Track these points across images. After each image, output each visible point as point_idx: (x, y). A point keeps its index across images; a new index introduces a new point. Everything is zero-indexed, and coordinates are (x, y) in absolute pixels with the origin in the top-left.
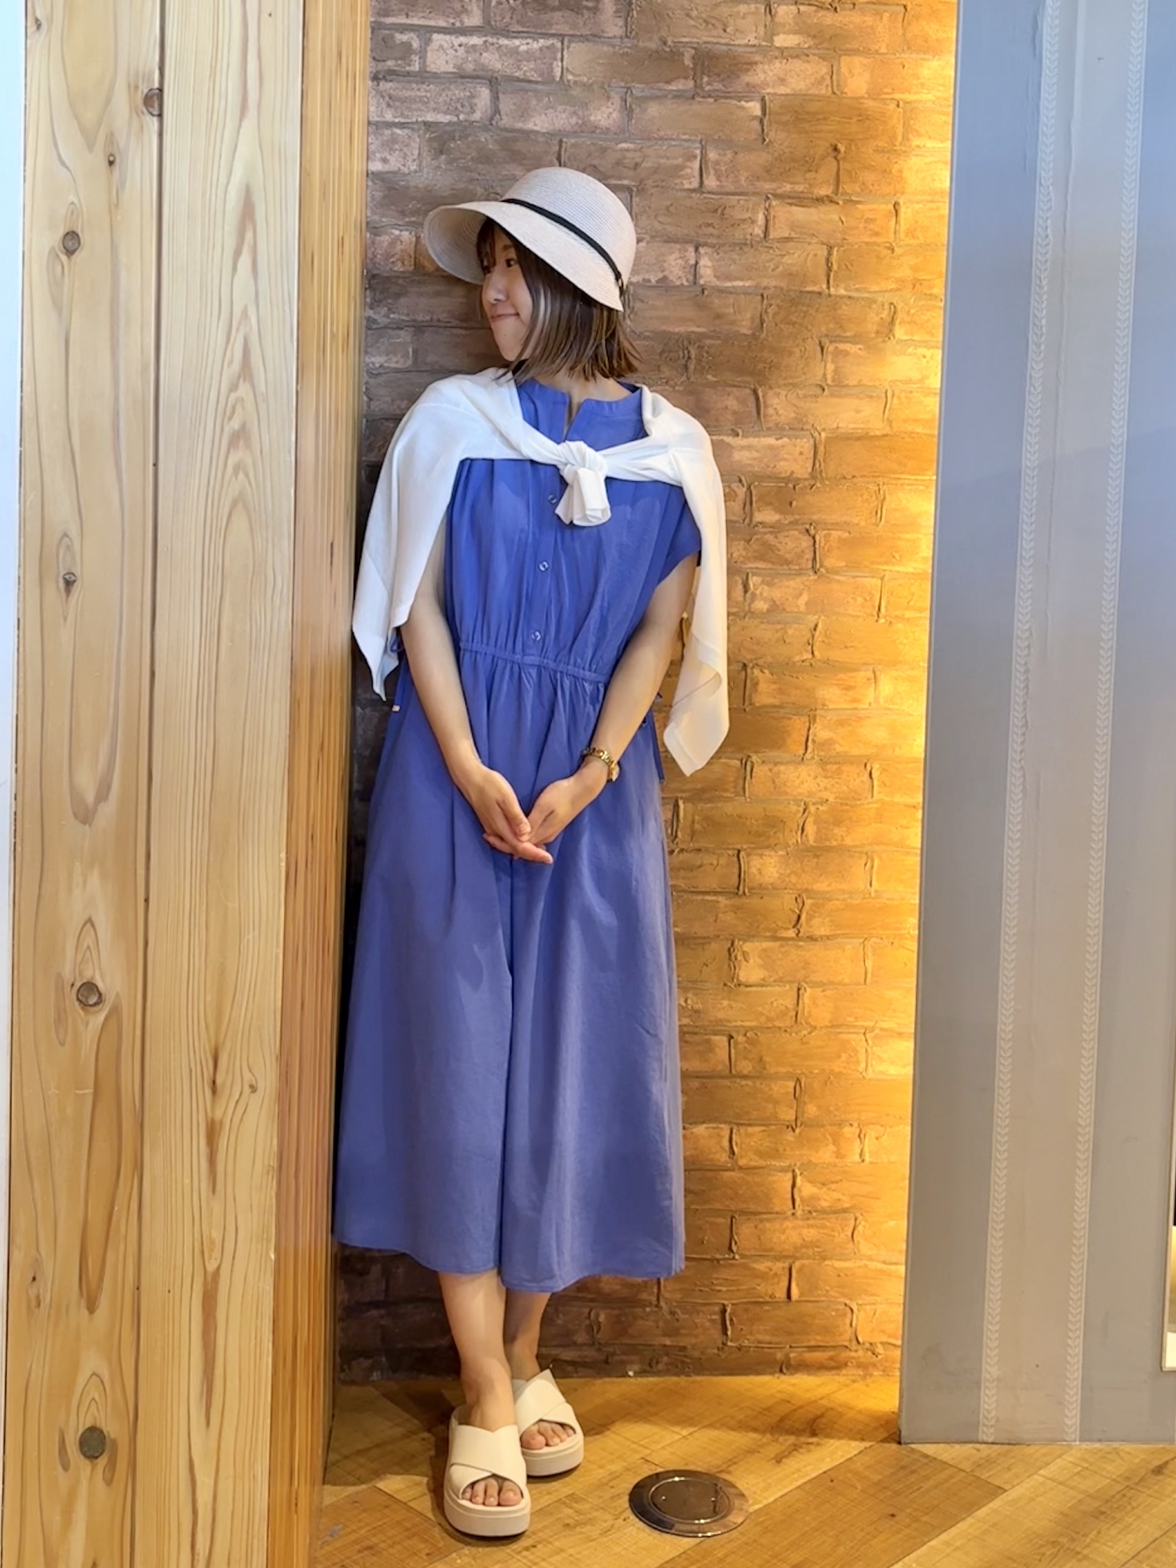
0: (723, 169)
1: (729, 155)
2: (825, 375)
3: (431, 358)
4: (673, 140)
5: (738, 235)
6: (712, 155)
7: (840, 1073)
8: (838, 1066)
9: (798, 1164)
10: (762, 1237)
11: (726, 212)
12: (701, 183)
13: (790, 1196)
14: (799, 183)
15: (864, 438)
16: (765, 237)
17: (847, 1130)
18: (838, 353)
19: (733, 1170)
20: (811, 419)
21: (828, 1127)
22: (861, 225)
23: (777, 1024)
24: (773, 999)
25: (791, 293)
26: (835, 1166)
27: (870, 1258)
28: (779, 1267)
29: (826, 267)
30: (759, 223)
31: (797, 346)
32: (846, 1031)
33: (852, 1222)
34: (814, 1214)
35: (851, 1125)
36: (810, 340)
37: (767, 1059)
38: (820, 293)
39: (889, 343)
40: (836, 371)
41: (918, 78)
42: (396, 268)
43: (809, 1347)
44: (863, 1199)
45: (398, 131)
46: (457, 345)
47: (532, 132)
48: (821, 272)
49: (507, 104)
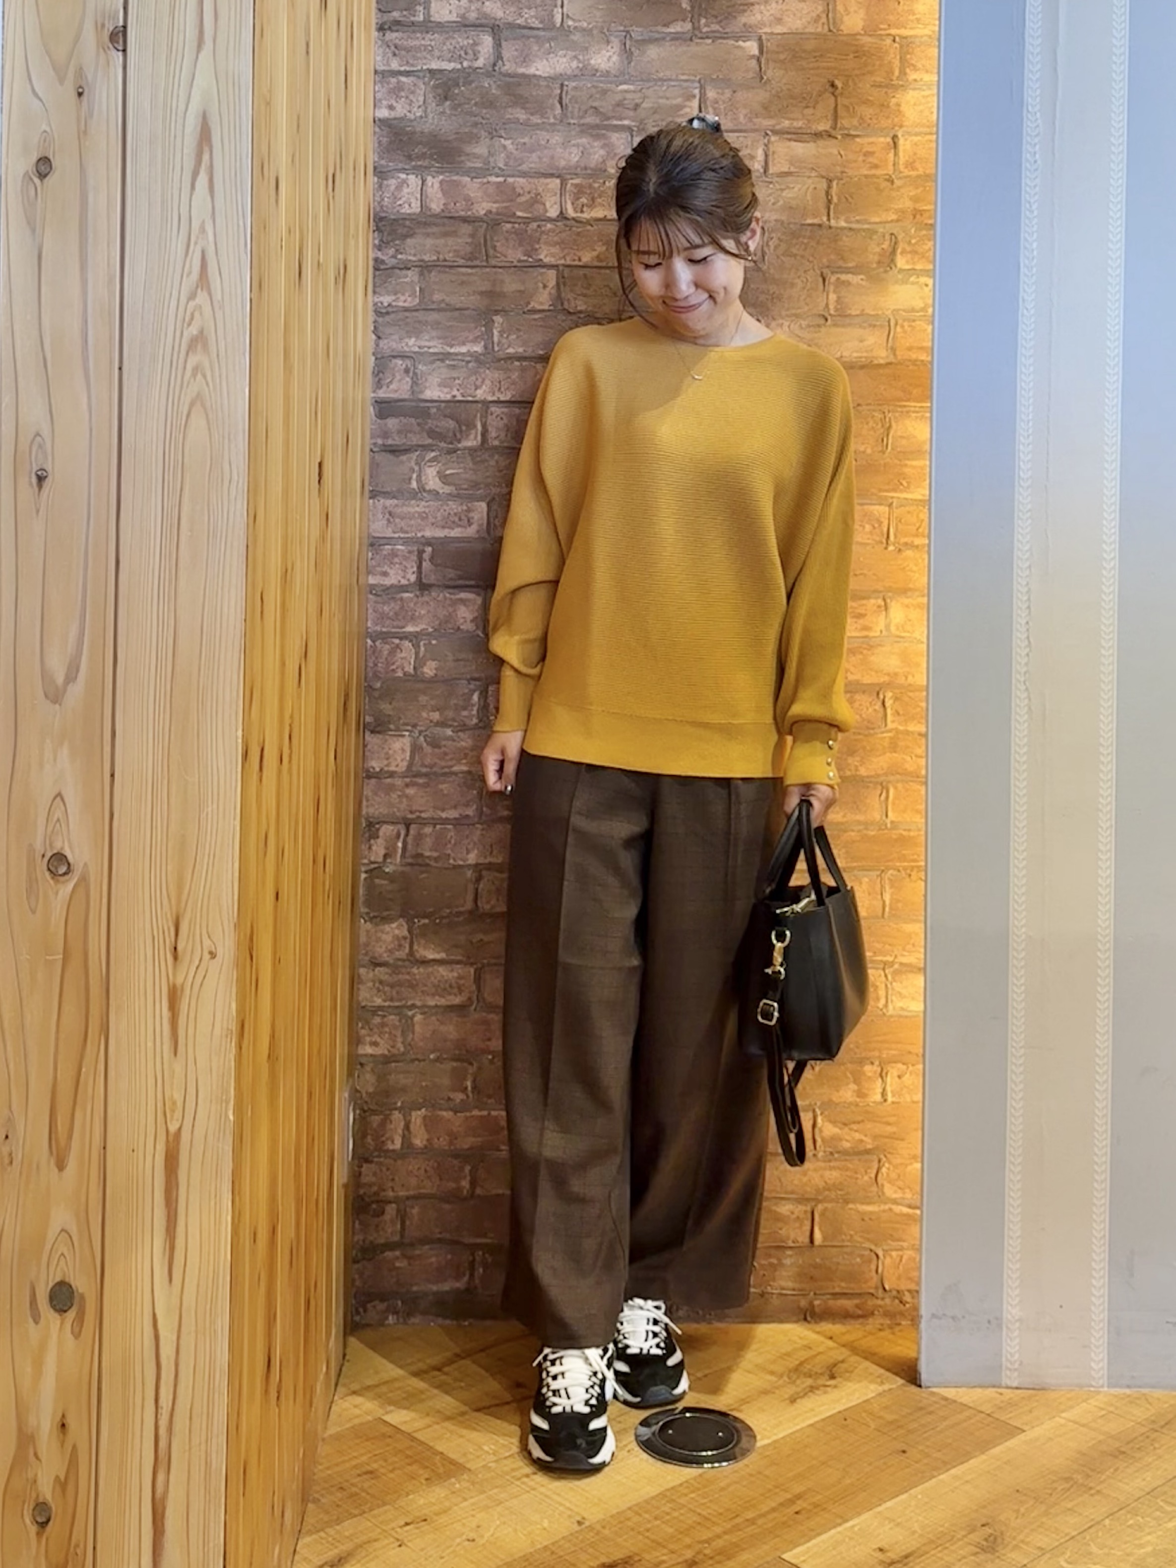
0: (723, 105)
1: (729, 92)
2: (827, 305)
3: (437, 297)
4: (673, 80)
6: (711, 92)
9: (818, 1104)
10: (783, 1179)
13: (810, 1135)
14: (797, 119)
15: (868, 367)
16: (765, 172)
17: (868, 1068)
18: (839, 283)
21: (849, 1065)
22: (861, 158)
25: (792, 226)
26: (857, 1105)
27: (895, 1202)
28: (800, 1209)
29: (826, 200)
30: (760, 157)
31: (799, 277)
33: (876, 1165)
34: (836, 1155)
35: (872, 1063)
36: (812, 271)
38: (820, 226)
39: (891, 273)
40: (839, 301)
41: (914, 14)
42: (403, 211)
43: (834, 1295)
44: (887, 1140)
45: (403, 79)
46: (463, 283)
47: (535, 76)
48: (822, 205)
49: (509, 50)
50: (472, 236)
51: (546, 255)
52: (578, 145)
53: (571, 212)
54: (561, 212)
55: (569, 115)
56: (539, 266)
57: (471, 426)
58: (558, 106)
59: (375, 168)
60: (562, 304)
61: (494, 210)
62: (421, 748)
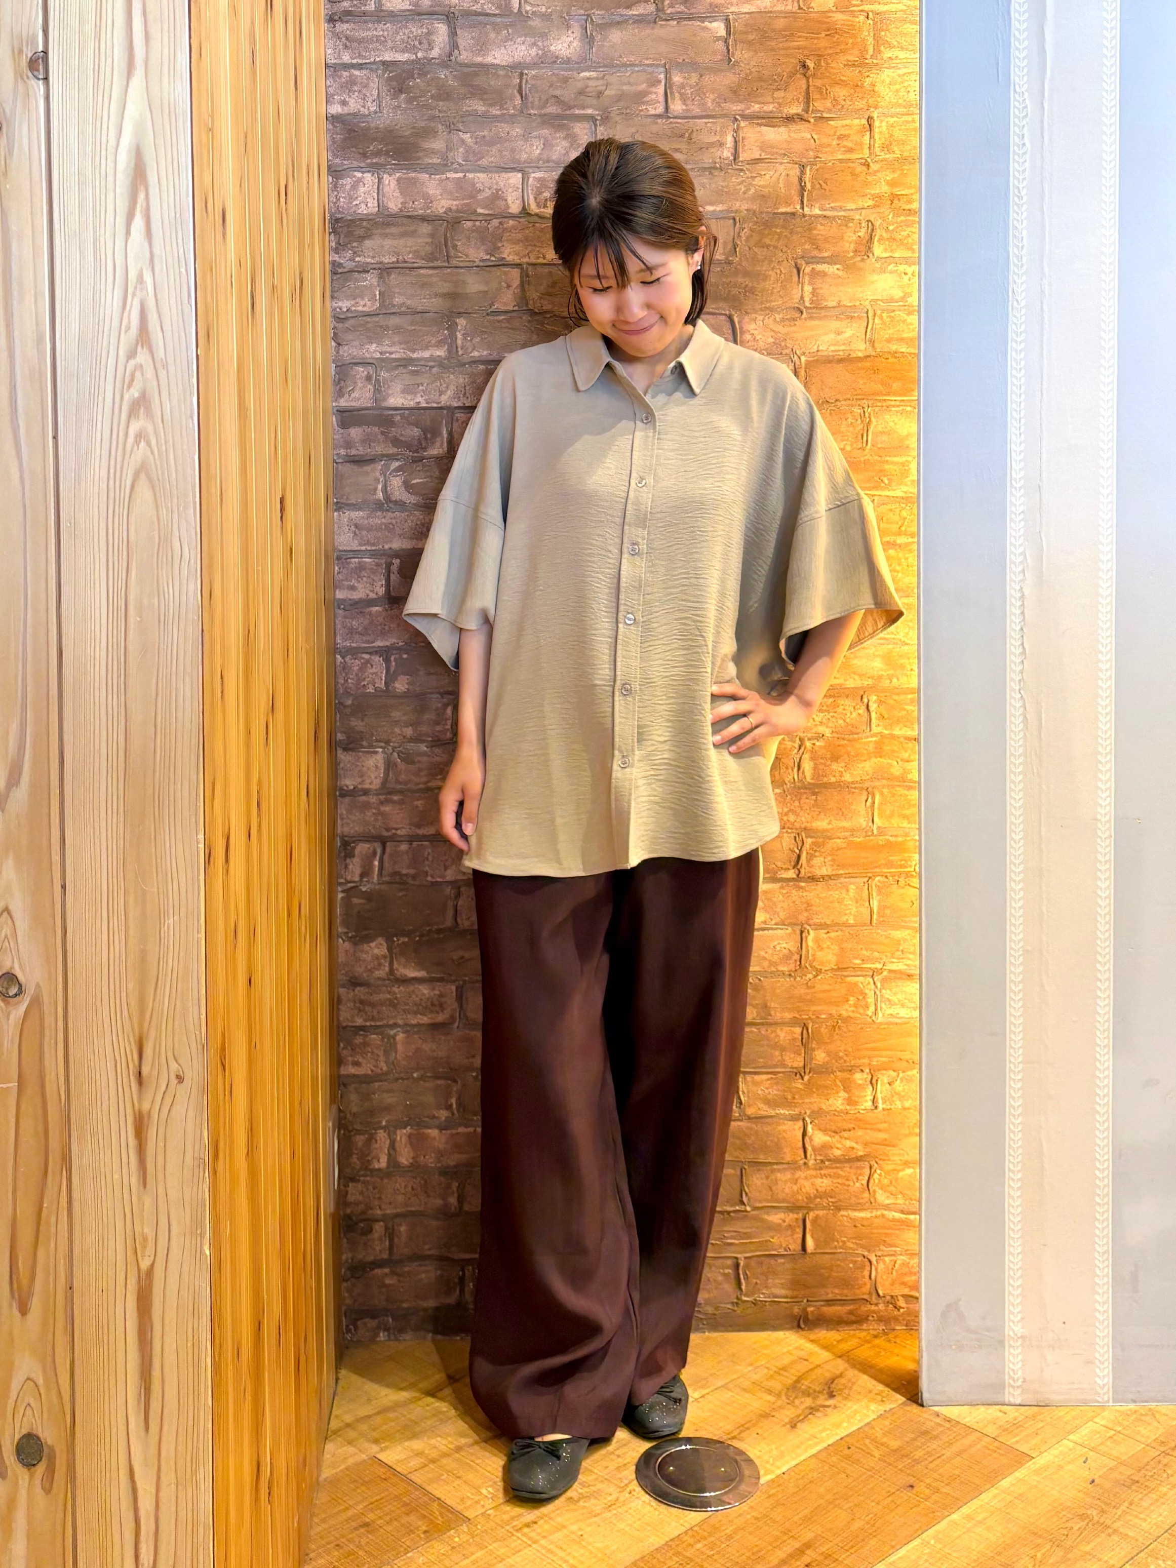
0: (689, 92)
1: (694, 78)
2: (802, 297)
3: (397, 300)
4: (637, 65)
5: (707, 160)
6: (677, 79)
7: (849, 1017)
8: (846, 1011)
9: (808, 1112)
10: (774, 1188)
11: (694, 135)
12: (667, 108)
13: (800, 1144)
14: (767, 103)
15: (846, 360)
16: (735, 159)
17: (858, 1077)
18: (814, 274)
19: (741, 1120)
20: (789, 344)
21: (839, 1074)
22: (834, 143)
23: (781, 968)
24: (776, 943)
25: (764, 215)
26: (848, 1113)
27: (887, 1207)
28: (791, 1217)
29: (799, 187)
30: (728, 146)
31: (773, 269)
32: (853, 974)
33: (867, 1171)
34: (827, 1163)
35: (862, 1071)
36: (785, 262)
37: (773, 1005)
38: (793, 214)
39: (868, 262)
40: (814, 293)
42: (360, 211)
43: (830, 1302)
44: (878, 1146)
45: (357, 73)
46: (423, 285)
47: (492, 65)
48: (794, 193)
49: (465, 39)
50: (432, 235)
51: (509, 253)
52: (539, 137)
53: (533, 208)
54: (524, 208)
55: (530, 105)
56: (503, 265)
57: (436, 433)
58: (519, 97)
59: (329, 167)
60: (527, 304)
61: (454, 208)
62: (395, 764)
